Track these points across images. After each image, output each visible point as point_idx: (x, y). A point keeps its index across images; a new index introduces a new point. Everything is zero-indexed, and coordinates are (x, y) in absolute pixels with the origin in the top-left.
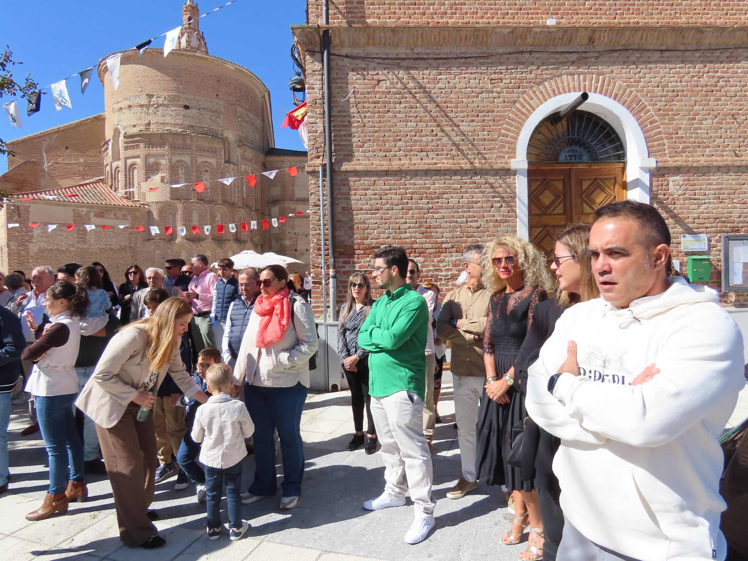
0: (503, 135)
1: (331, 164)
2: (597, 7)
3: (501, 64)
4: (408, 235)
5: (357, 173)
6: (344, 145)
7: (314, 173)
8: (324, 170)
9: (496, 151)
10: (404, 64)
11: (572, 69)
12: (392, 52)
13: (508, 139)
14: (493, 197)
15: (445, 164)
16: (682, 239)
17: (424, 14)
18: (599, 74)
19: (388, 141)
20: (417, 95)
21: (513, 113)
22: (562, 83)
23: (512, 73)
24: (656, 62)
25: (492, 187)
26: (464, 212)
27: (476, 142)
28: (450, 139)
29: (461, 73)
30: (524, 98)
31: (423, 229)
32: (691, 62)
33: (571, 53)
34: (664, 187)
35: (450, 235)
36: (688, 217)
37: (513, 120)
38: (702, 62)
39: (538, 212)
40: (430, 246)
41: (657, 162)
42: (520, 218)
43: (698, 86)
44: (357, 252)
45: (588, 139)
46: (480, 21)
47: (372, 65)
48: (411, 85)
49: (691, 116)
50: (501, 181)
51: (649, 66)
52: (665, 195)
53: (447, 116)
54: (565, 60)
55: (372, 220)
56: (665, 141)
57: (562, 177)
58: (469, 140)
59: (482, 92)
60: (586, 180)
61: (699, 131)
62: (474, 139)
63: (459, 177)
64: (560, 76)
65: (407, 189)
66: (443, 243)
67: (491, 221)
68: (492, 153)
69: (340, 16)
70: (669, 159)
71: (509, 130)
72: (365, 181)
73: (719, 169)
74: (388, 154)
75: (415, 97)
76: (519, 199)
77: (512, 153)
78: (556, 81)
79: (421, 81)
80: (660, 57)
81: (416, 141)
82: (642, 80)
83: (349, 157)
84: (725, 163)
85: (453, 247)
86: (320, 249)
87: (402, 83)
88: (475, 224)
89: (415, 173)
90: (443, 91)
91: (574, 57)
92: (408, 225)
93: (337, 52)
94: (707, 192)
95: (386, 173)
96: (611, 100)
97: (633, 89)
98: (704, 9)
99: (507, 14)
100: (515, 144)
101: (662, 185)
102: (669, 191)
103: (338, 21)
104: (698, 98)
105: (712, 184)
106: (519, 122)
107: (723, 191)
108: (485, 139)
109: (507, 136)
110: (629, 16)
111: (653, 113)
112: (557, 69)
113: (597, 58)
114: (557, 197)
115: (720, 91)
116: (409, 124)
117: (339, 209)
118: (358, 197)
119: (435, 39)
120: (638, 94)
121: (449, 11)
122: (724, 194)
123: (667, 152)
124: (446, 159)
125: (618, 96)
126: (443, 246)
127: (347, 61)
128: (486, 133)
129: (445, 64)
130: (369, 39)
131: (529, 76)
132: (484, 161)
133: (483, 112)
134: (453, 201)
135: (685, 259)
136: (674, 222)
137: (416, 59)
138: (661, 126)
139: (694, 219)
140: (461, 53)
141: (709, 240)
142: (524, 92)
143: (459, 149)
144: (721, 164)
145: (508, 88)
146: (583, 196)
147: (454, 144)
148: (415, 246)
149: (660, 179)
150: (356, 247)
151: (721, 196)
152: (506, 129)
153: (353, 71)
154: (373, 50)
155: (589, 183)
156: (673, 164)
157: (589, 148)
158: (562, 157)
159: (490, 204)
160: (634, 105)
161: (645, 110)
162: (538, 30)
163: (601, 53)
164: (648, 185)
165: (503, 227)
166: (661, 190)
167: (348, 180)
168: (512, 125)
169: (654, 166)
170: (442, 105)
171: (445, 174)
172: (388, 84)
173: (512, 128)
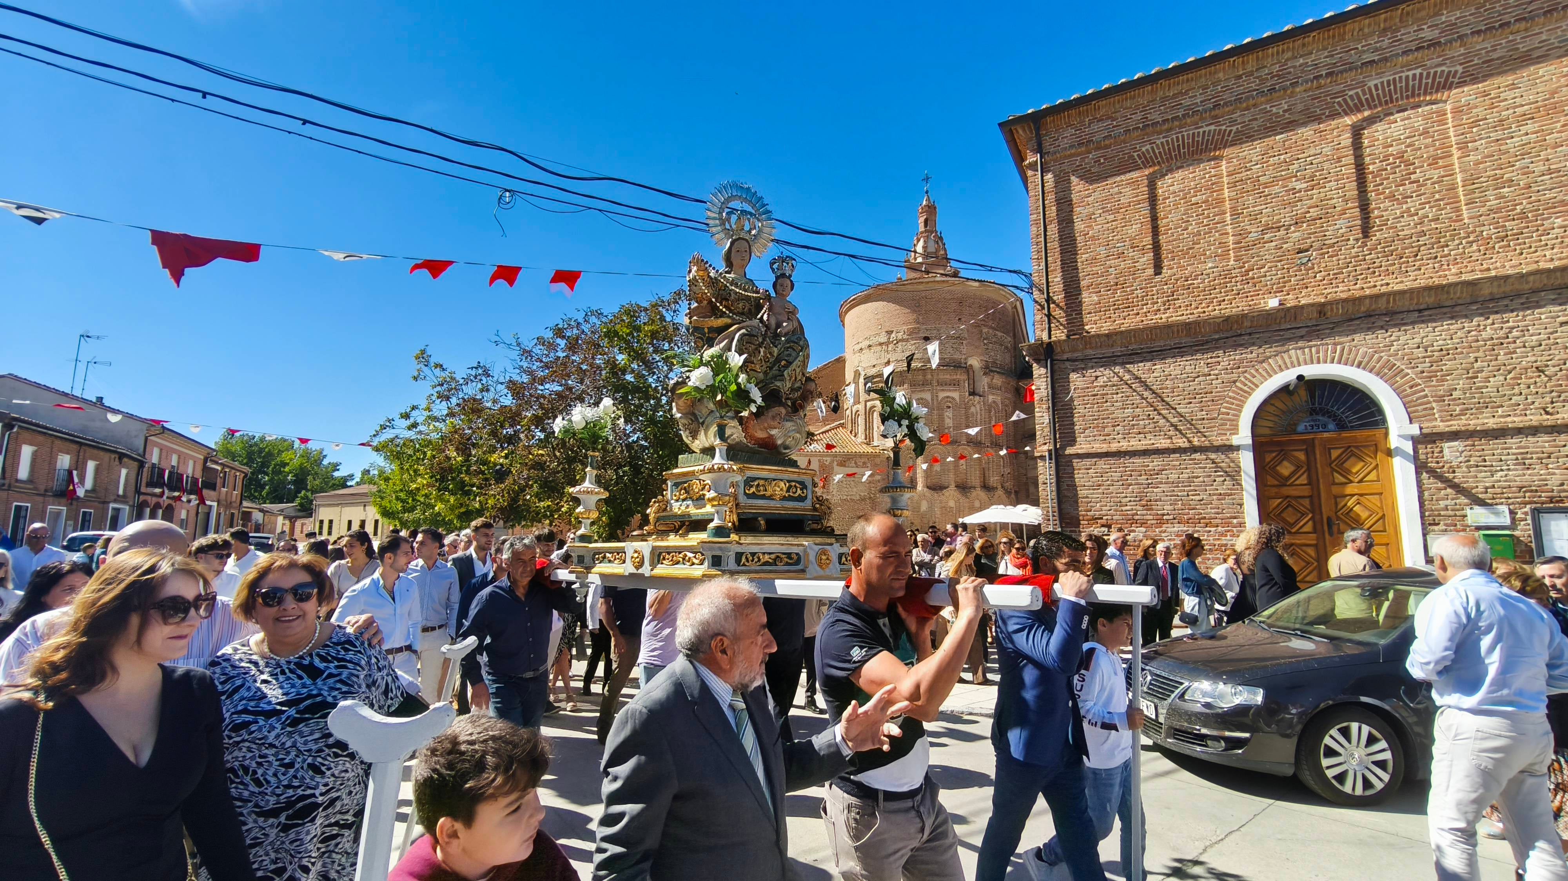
0: (1223, 413)
1: (1056, 450)
2: (1331, 277)
3: (1218, 348)
4: (1128, 508)
5: (1079, 456)
6: (1067, 433)
7: (1042, 457)
8: (1050, 455)
9: (1216, 429)
10: (1120, 360)
11: (1301, 343)
12: (1108, 352)
13: (1229, 417)
14: (1216, 472)
15: (1163, 443)
16: (1468, 512)
17: (1138, 314)
18: (1335, 344)
19: (1107, 427)
20: (1133, 386)
21: (1234, 392)
22: (1290, 358)
23: (1230, 355)
24: (1413, 323)
25: (1214, 463)
26: (1185, 486)
27: (1194, 422)
28: (1168, 421)
29: (1177, 362)
30: (1246, 377)
31: (1143, 502)
32: (1466, 316)
33: (1299, 328)
34: (1436, 455)
35: (1172, 507)
36: (1477, 487)
37: (1234, 398)
38: (1481, 315)
39: (1276, 483)
40: (1151, 517)
41: (1421, 428)
42: (1247, 491)
43: (1478, 341)
44: (1082, 522)
45: (1332, 407)
46: (1195, 311)
47: (1090, 365)
48: (1127, 377)
49: (1470, 375)
50: (1223, 457)
51: (1403, 328)
52: (1438, 462)
53: (1164, 401)
54: (1293, 336)
55: (1095, 495)
56: (1434, 405)
57: (1303, 447)
58: (1187, 420)
59: (1199, 376)
61: (1484, 390)
62: (1192, 420)
63: (1178, 455)
64: (1288, 351)
65: (1127, 467)
66: (1164, 515)
67: (1214, 495)
68: (1212, 431)
69: (1061, 329)
70: (1441, 424)
71: (1230, 409)
72: (1088, 462)
73: (1519, 431)
74: (1107, 438)
75: (1131, 387)
76: (1245, 473)
77: (1235, 430)
78: (1282, 357)
79: (1136, 373)
80: (1418, 317)
81: (1133, 425)
82: (1395, 343)
83: (1073, 442)
84: (1527, 424)
85: (1174, 519)
86: (1049, 520)
87: (1118, 376)
88: (1198, 498)
89: (1134, 454)
90: (1159, 379)
91: (1303, 331)
92: (1128, 499)
93: (1059, 358)
94: (1503, 458)
95: (1107, 455)
96: (1354, 369)
97: (1382, 354)
98: (1485, 254)
99: (1224, 300)
100: (1237, 421)
101: (1433, 452)
102: (1445, 459)
103: (1059, 334)
104: (1480, 354)
105: (1511, 448)
106: (1240, 400)
107: (1529, 456)
108: (1204, 419)
109: (1228, 414)
110: (1375, 279)
111: (1414, 376)
112: (1283, 345)
113: (1333, 328)
114: (1299, 467)
115: (1515, 342)
116: (1126, 411)
117: (1064, 486)
118: (1080, 476)
119: (1147, 336)
120: (1391, 358)
121: (1162, 308)
122: (1532, 458)
123: (1437, 416)
124: (1164, 439)
125: (1363, 364)
126: (1165, 517)
127: (1068, 364)
128: (1204, 413)
129: (1160, 355)
130: (1086, 345)
131: (1249, 356)
132: (1203, 439)
133: (1201, 393)
134: (1173, 477)
135: (1476, 534)
136: (1454, 493)
137: (1130, 355)
138: (1427, 389)
139: (1487, 488)
140: (1174, 345)
141: (1512, 512)
142: (1246, 372)
143: (1177, 430)
144: (1521, 425)
145: (1227, 370)
146: (1333, 466)
147: (1172, 425)
148: (1136, 517)
149: (1429, 446)
150: (1081, 518)
151: (1527, 462)
152: (1226, 408)
153: (1073, 371)
154: (1090, 352)
155: (1339, 451)
156: (1447, 429)
157: (1335, 416)
158: (1301, 428)
159: (1212, 478)
160: (1386, 371)
161: (1402, 374)
162: (1255, 314)
163: (1337, 324)
164: (1412, 453)
165: (1228, 500)
166: (1432, 457)
167: (1071, 461)
168: (1233, 404)
169: (1418, 432)
170: (1158, 391)
171: (1164, 453)
172: (1105, 379)
173: (1234, 406)
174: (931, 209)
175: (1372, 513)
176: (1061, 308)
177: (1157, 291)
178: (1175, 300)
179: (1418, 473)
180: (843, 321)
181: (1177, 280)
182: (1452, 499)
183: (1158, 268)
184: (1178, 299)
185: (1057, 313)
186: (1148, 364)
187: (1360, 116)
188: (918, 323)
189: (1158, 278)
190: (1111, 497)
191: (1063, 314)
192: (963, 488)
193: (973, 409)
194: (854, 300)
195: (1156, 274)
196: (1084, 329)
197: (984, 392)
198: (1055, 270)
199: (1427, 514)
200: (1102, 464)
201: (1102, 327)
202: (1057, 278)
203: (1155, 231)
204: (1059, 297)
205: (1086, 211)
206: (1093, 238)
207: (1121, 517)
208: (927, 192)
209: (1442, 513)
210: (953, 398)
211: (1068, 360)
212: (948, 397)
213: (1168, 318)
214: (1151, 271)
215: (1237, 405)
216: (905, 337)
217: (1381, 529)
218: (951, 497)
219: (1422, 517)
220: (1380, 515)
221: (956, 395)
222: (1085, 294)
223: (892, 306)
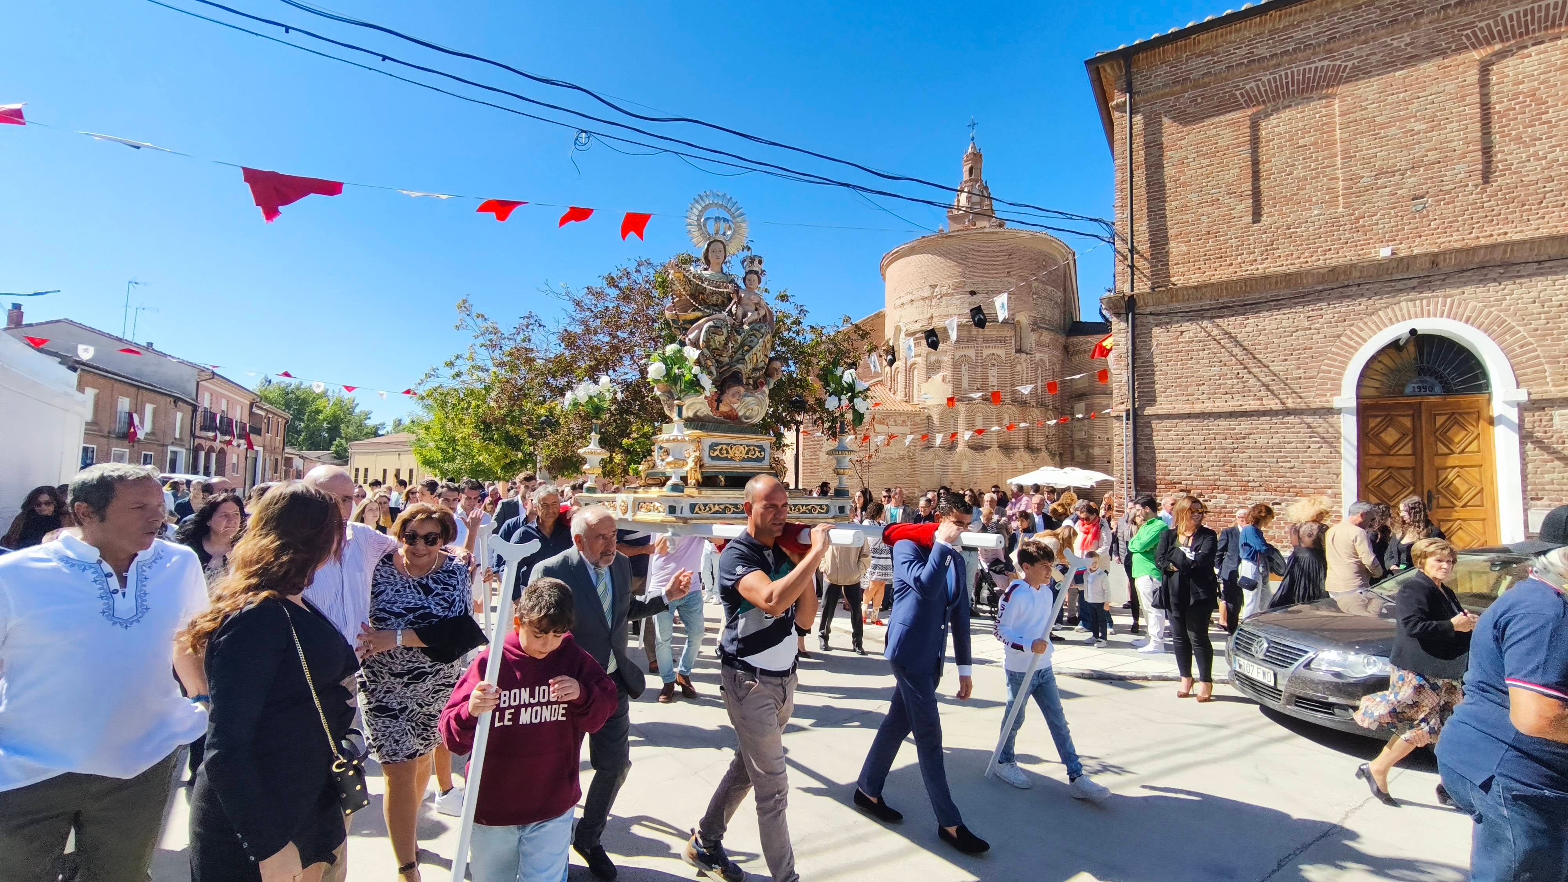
0: (1324, 372)
1: (1134, 409)
2: (1446, 225)
3: (1320, 300)
4: (1210, 473)
5: (1159, 417)
6: (1147, 392)
7: (1118, 418)
8: (1128, 415)
9: (1315, 389)
10: (1209, 314)
11: (1413, 295)
12: (1196, 305)
13: (1332, 375)
14: (1311, 437)
15: (1252, 405)
17: (1231, 264)
18: (1446, 297)
19: (1191, 386)
20: (1222, 341)
21: (1337, 347)
22: (1401, 310)
23: (1335, 307)
24: (1530, 276)
25: (1309, 427)
26: (1275, 452)
27: (1289, 381)
28: (1259, 380)
29: (1272, 315)
30: (1352, 331)
31: (1226, 468)
33: (1410, 279)
34: (1544, 423)
35: (1258, 474)
37: (1337, 354)
39: (1379, 451)
40: (1235, 484)
41: (1529, 394)
42: (1345, 459)
44: (1159, 486)
45: (1440, 367)
46: (1296, 262)
47: (1176, 319)
48: (1215, 332)
50: (1321, 420)
51: (1518, 281)
52: (1546, 432)
53: (1255, 358)
54: (1404, 287)
55: (1175, 458)
56: (1546, 367)
57: (1411, 412)
58: (1281, 380)
59: (1297, 330)
60: (1440, 414)
62: (1287, 379)
63: (1269, 418)
64: (1399, 303)
65: (1210, 430)
66: (1249, 482)
67: (1307, 462)
68: (1309, 392)
69: (1145, 279)
70: (1553, 389)
71: (1332, 366)
72: (1167, 423)
74: (1190, 398)
75: (1221, 344)
76: (1345, 439)
77: (1337, 389)
78: (1393, 309)
79: (1225, 328)
80: (1537, 269)
81: (1220, 385)
82: (1507, 297)
83: (1152, 401)
85: (1261, 486)
86: (1122, 483)
87: (1206, 331)
88: (1288, 465)
89: (1218, 415)
90: (1251, 335)
91: (1415, 282)
92: (1211, 464)
93: (1141, 311)
95: (1189, 416)
96: (1462, 324)
97: (1493, 309)
99: (1330, 250)
100: (1340, 380)
101: (1541, 421)
102: (1554, 428)
103: (1143, 287)
106: (1345, 357)
108: (1300, 378)
109: (1330, 372)
110: (1492, 228)
111: (1526, 334)
112: (1394, 297)
113: (1444, 280)
114: (1404, 435)
116: (1213, 369)
117: (1141, 448)
118: (1160, 438)
119: (1241, 288)
120: (1501, 314)
121: (1259, 258)
123: (1548, 380)
124: (1253, 400)
125: (1472, 319)
126: (1250, 484)
127: (1150, 318)
128: (1301, 371)
129: (1253, 308)
130: (1172, 298)
131: (1357, 308)
132: (1300, 400)
133: (1298, 350)
134: (1262, 441)
136: (1562, 465)
137: (1222, 308)
138: (1539, 349)
140: (1271, 296)
142: (1352, 325)
143: (1269, 390)
145: (1331, 322)
146: (1437, 434)
147: (1264, 385)
148: (1219, 483)
149: (1537, 414)
150: (1158, 482)
152: (1327, 365)
153: (1156, 326)
154: (1176, 305)
155: (1444, 418)
156: (1560, 395)
157: (1442, 377)
158: (1408, 390)
159: (1307, 444)
160: (1495, 328)
161: (1512, 331)
162: (1366, 264)
163: (1448, 275)
164: (1517, 421)
165: (1323, 469)
166: (1539, 426)
167: (1150, 422)
168: (1336, 360)
169: (1526, 398)
170: (1249, 348)
171: (1253, 416)
172: (1191, 334)
173: (1336, 364)
174: (977, 157)
175: (1471, 486)
176: (1146, 259)
177: (1254, 240)
178: (1274, 249)
179: (1522, 443)
180: (883, 275)
181: (1278, 228)
182: (1560, 473)
183: (1257, 216)
184: (1278, 249)
185: (1141, 264)
186: (1240, 319)
187: (1489, 50)
188: (964, 277)
189: (1256, 226)
190: (1192, 461)
191: (1147, 265)
192: (1006, 448)
193: (1019, 367)
194: (897, 252)
195: (1254, 223)
196: (1170, 281)
197: (1031, 350)
198: (1141, 218)
199: (1529, 488)
200: (1184, 426)
201: (1191, 278)
202: (1142, 227)
203: (1256, 175)
204: (1143, 247)
205: (1178, 155)
206: (1184, 184)
207: (1202, 483)
208: (973, 139)
209: (1547, 487)
210: (999, 356)
211: (1151, 314)
212: (993, 354)
213: (1265, 268)
214: (1249, 219)
215: (1341, 362)
216: (950, 291)
217: (1479, 503)
218: (993, 458)
219: (1524, 491)
220: (1479, 489)
221: (1001, 352)
222: (1172, 244)
223: (937, 259)
